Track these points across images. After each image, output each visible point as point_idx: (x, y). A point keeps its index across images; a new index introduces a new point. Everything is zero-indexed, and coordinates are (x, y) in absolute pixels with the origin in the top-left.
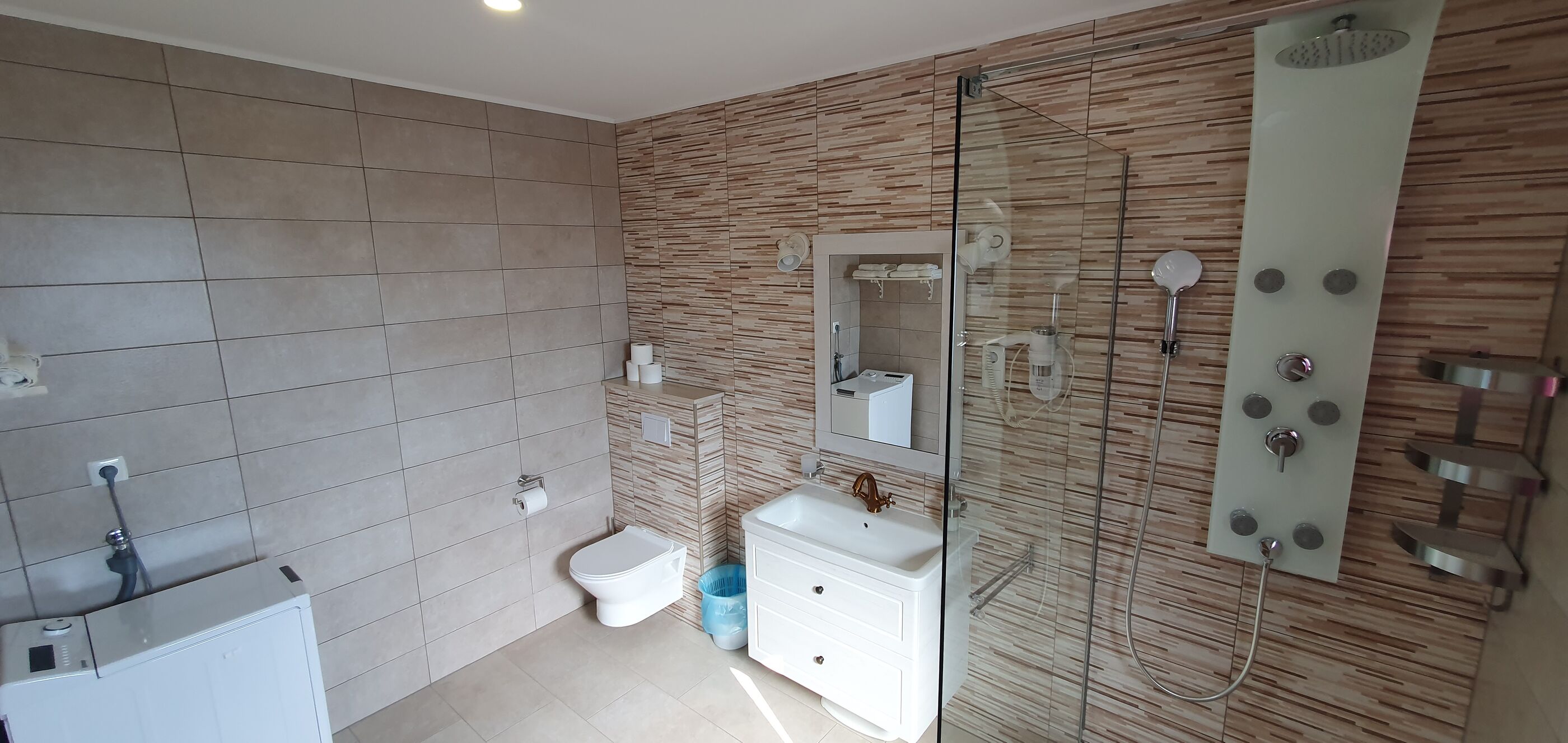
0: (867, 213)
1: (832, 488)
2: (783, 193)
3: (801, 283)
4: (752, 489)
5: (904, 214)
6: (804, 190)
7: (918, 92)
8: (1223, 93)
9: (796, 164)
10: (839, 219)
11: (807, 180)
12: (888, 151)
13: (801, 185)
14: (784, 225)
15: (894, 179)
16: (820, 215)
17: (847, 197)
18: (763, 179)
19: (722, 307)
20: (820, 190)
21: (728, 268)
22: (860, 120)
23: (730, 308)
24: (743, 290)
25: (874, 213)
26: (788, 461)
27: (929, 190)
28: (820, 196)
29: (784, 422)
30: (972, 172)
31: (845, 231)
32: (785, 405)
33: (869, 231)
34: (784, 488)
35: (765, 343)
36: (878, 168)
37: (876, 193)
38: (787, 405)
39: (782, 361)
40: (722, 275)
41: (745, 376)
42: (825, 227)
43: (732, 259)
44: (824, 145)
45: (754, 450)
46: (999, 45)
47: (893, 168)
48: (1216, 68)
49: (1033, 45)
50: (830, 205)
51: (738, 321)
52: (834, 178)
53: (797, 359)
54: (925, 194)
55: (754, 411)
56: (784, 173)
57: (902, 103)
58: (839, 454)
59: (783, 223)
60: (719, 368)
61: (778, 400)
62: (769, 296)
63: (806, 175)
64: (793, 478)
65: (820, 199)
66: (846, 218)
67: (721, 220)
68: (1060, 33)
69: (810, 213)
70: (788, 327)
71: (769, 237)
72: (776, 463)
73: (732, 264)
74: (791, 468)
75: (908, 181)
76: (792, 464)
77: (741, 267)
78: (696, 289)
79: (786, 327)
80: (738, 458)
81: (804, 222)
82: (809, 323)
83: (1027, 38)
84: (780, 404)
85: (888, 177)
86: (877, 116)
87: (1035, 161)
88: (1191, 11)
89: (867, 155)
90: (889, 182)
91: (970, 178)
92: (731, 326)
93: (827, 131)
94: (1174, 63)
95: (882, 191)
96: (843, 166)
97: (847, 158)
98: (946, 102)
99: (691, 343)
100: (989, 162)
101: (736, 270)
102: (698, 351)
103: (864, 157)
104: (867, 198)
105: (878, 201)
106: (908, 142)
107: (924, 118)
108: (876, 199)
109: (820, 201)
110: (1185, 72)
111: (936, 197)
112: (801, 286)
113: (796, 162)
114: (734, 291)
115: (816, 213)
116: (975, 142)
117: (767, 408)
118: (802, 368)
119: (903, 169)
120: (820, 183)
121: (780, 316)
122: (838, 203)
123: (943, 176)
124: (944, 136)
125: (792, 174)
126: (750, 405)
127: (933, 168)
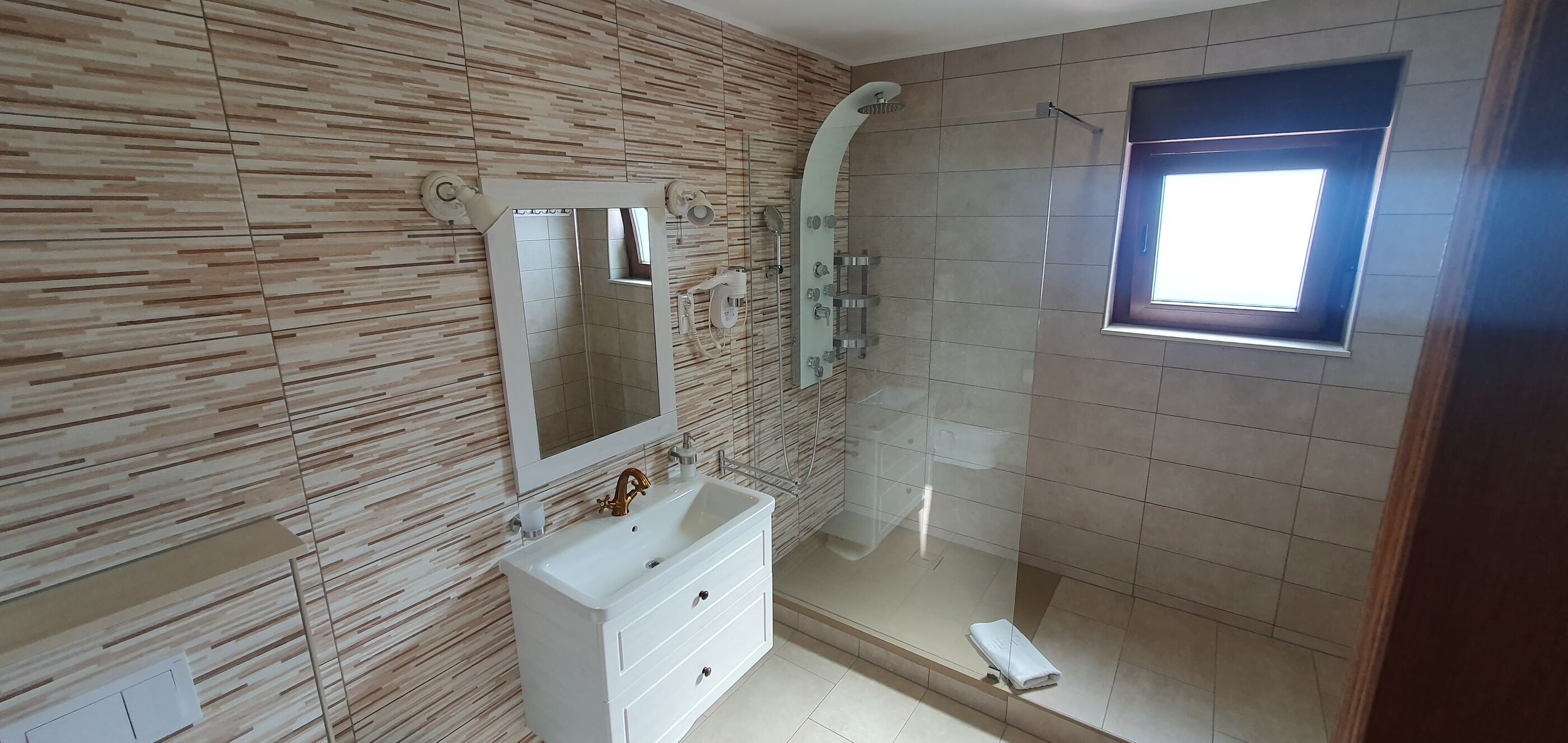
0: (554, 153)
2: (396, 95)
3: (461, 256)
4: (385, 655)
5: (598, 161)
6: (442, 101)
7: (600, 17)
8: (775, 106)
9: (419, 51)
10: (512, 157)
11: (448, 85)
12: (574, 77)
13: (436, 92)
14: (406, 156)
15: (584, 115)
16: (477, 148)
17: (521, 126)
18: (341, 58)
19: (235, 333)
20: (475, 106)
21: (246, 241)
22: (530, 21)
24: (305, 285)
25: (564, 154)
26: (461, 550)
27: (622, 136)
28: (476, 117)
29: (441, 495)
30: (657, 125)
31: (525, 176)
32: (444, 465)
33: (557, 178)
34: (459, 598)
35: (381, 376)
36: (563, 95)
37: (562, 128)
38: (447, 463)
39: (429, 393)
40: (215, 258)
41: (338, 456)
42: (492, 167)
43: (254, 220)
44: (475, 37)
46: (666, 5)
47: (582, 101)
48: (771, 88)
49: (690, 20)
50: (496, 134)
51: (289, 354)
52: (498, 93)
53: (460, 380)
54: (618, 139)
55: (371, 511)
56: (394, 60)
57: (585, 22)
58: (547, 485)
59: (401, 152)
60: (252, 470)
61: (429, 463)
62: (382, 287)
63: (447, 75)
65: (478, 121)
66: (523, 156)
67: (193, 123)
68: (704, 20)
69: (460, 142)
70: (436, 333)
71: (370, 176)
72: (436, 569)
73: (254, 232)
74: (470, 556)
75: (600, 122)
76: (471, 549)
77: (287, 237)
78: (101, 305)
79: (433, 334)
81: (450, 156)
82: (476, 318)
83: (685, 11)
84: (435, 467)
85: (577, 110)
86: (555, 25)
87: (698, 126)
88: (760, 43)
89: (548, 72)
90: (579, 118)
91: (656, 131)
92: (276, 370)
93: (480, 17)
94: (757, 76)
95: (570, 127)
96: (513, 79)
97: (518, 70)
98: (630, 42)
99: (90, 460)
100: (667, 119)
101: (276, 244)
102: (130, 466)
103: (542, 76)
104: (552, 134)
105: (567, 140)
106: (594, 73)
107: (609, 50)
108: (565, 136)
109: (477, 125)
110: (761, 85)
111: (629, 145)
112: (461, 261)
113: (420, 48)
114: (269, 290)
115: (470, 143)
116: (656, 96)
117: (407, 488)
118: (473, 391)
119: (593, 106)
120: (474, 95)
121: (413, 319)
122: (509, 133)
123: (633, 123)
124: (631, 79)
125: (417, 68)
126: (360, 505)
127: (625, 113)
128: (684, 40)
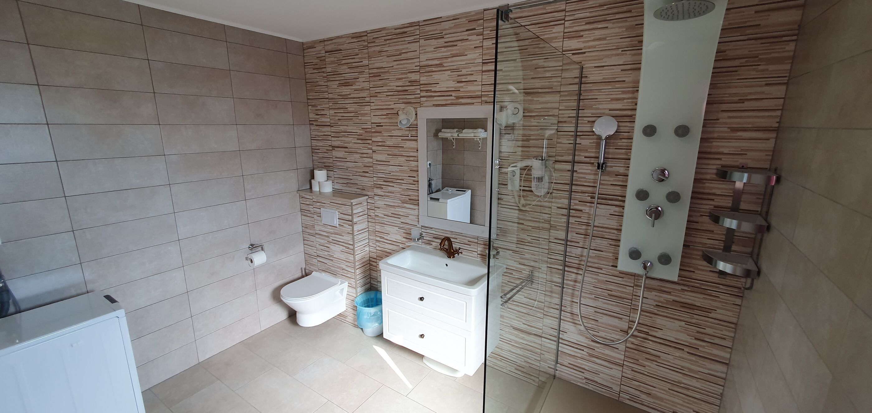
0: (448, 96)
1: (428, 247)
2: (401, 84)
3: (411, 135)
4: (384, 249)
5: (467, 96)
6: (413, 83)
7: (475, 29)
8: (629, 34)
9: (408, 68)
10: (432, 99)
11: (414, 77)
12: (459, 62)
13: (411, 80)
15: (462, 77)
16: (421, 97)
17: (436, 87)
18: (390, 76)
19: (367, 149)
20: (421, 82)
21: (370, 127)
22: (443, 44)
23: (371, 149)
24: (379, 139)
25: (451, 96)
26: (404, 233)
27: (481, 83)
28: (422, 86)
29: (401, 211)
30: (503, 74)
31: (435, 106)
33: (448, 106)
34: (402, 248)
35: (392, 168)
36: (453, 70)
37: (452, 84)
38: (403, 202)
39: (400, 178)
40: (366, 130)
41: (380, 187)
42: (424, 103)
43: (372, 121)
44: (423, 57)
45: (385, 228)
47: (462, 71)
48: (626, 21)
50: (427, 91)
51: (375, 156)
52: (429, 76)
53: (409, 177)
54: (478, 85)
55: (385, 206)
56: (401, 73)
57: (466, 35)
58: (432, 228)
59: (401, 101)
60: (365, 182)
61: (398, 199)
62: (393, 142)
63: (413, 74)
64: (407, 242)
66: (435, 98)
67: (366, 99)
69: (416, 96)
71: (393, 109)
72: (398, 234)
73: (372, 124)
74: (406, 237)
75: (469, 78)
76: (407, 235)
77: (377, 126)
78: (352, 139)
79: (403, 159)
80: (376, 232)
81: (413, 101)
82: (415, 157)
84: (400, 202)
85: (459, 76)
86: (452, 41)
87: (536, 68)
89: (448, 63)
90: (459, 79)
91: (502, 77)
92: (372, 159)
93: (425, 49)
94: (605, 18)
95: (455, 83)
96: (434, 69)
97: (437, 65)
98: (490, 35)
99: (349, 169)
100: (512, 68)
101: (374, 128)
102: (353, 173)
103: (445, 65)
104: (447, 88)
105: (453, 89)
106: (469, 56)
107: (478, 43)
108: (452, 88)
109: (421, 89)
110: (611, 23)
111: (484, 87)
112: (411, 136)
113: (408, 67)
114: (374, 139)
115: (419, 96)
116: (505, 58)
117: (392, 204)
118: (411, 182)
119: (467, 72)
120: (421, 79)
121: (399, 153)
122: (431, 90)
123: (488, 76)
124: (489, 54)
125: (406, 74)
126: (383, 203)
127: (483, 71)
128: (530, 19)
